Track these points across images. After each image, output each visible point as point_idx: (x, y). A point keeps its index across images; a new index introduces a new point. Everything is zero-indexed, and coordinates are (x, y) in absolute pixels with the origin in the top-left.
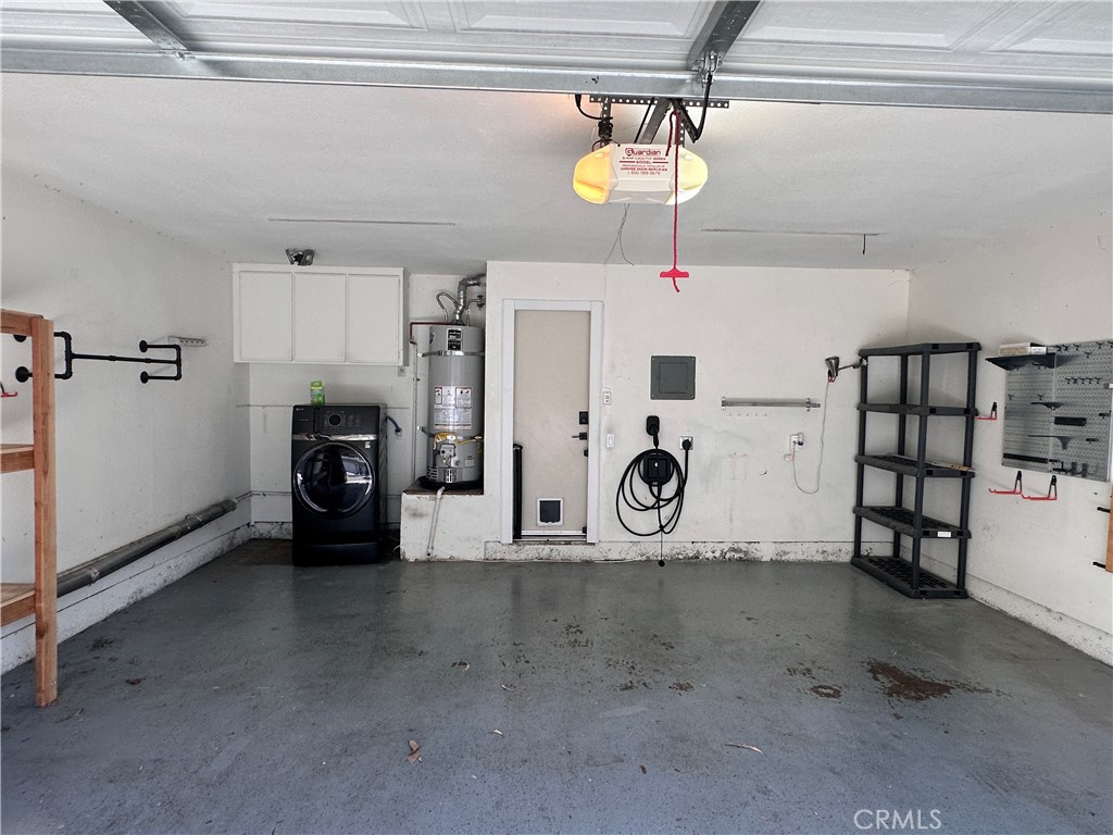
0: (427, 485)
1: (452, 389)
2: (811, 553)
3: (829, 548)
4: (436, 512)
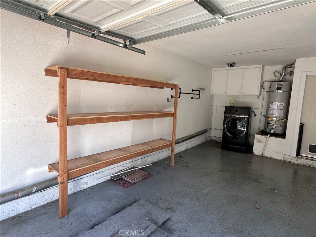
0: (264, 133)
1: (277, 103)
4: (266, 142)
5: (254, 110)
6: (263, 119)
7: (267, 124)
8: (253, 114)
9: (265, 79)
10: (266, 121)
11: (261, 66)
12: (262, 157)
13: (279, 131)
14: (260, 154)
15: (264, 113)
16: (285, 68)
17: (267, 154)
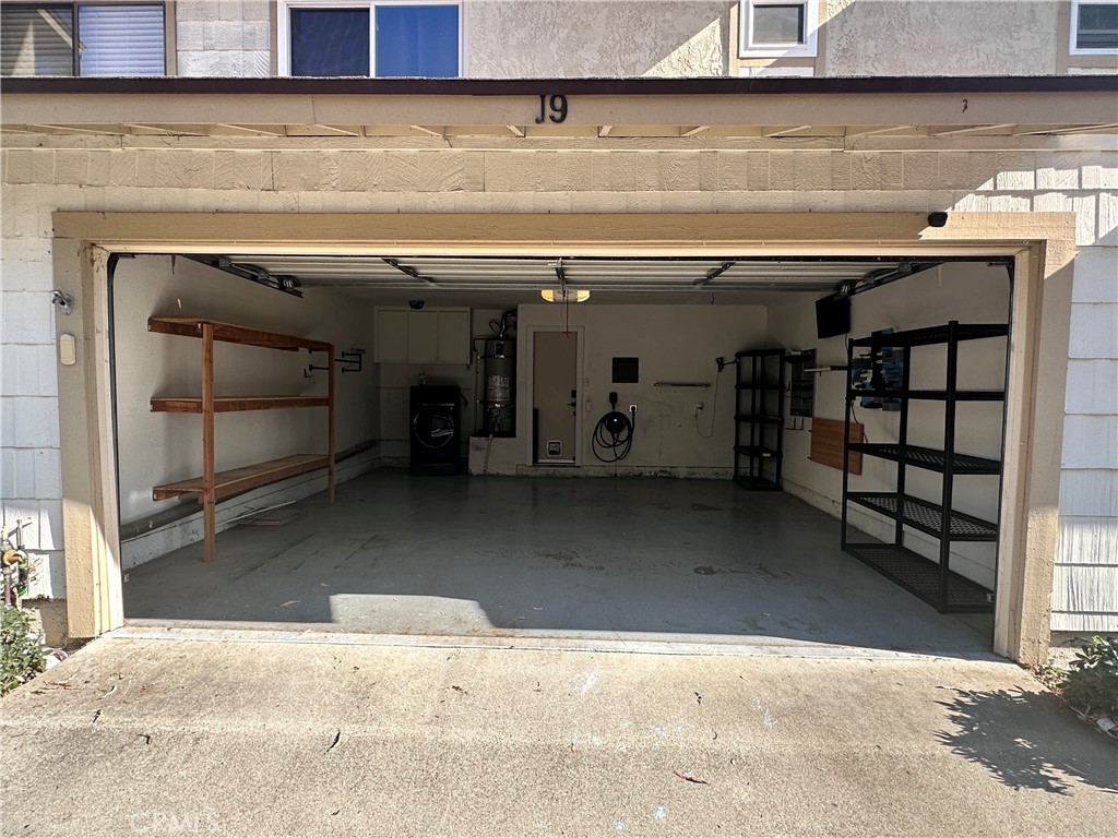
0: (483, 432)
1: (498, 378)
2: (708, 473)
3: (720, 471)
4: (489, 446)
5: (462, 392)
6: (480, 408)
7: (487, 415)
8: (462, 401)
9: (476, 333)
10: (485, 410)
11: (468, 309)
12: (485, 476)
13: (506, 428)
14: (480, 472)
15: (481, 397)
16: (505, 316)
17: (492, 470)
